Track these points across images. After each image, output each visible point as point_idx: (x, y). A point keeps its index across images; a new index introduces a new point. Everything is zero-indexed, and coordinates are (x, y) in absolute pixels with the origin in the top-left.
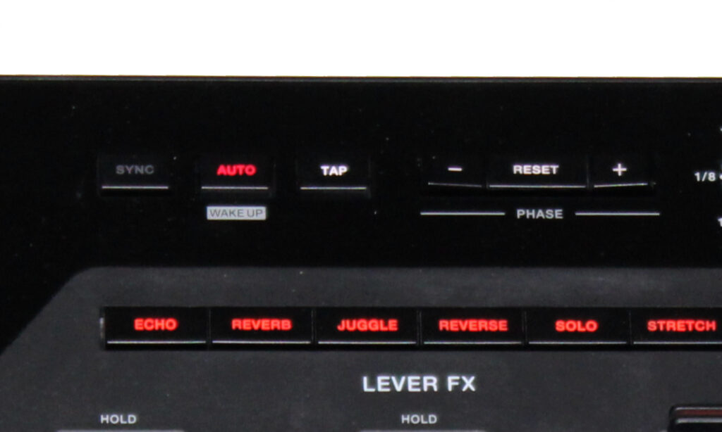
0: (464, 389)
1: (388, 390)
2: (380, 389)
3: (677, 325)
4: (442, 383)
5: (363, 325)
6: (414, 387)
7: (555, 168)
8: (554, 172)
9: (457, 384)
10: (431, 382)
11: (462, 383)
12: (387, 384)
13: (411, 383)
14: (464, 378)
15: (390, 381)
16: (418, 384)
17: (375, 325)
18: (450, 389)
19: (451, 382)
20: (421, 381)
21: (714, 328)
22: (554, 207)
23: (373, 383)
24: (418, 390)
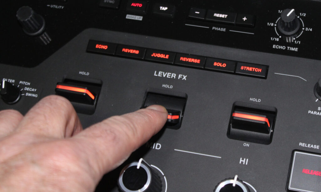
0: (183, 79)
1: (161, 76)
2: (159, 75)
3: (250, 69)
4: (177, 76)
5: (159, 55)
6: (169, 76)
7: (226, 16)
8: (226, 17)
9: (181, 77)
10: (174, 75)
11: (183, 77)
12: (161, 74)
13: (168, 75)
14: (184, 76)
15: (163, 73)
16: (170, 75)
17: (162, 56)
18: (179, 78)
19: (180, 76)
20: (171, 75)
21: (260, 71)
22: (224, 28)
23: (157, 73)
24: (170, 77)
